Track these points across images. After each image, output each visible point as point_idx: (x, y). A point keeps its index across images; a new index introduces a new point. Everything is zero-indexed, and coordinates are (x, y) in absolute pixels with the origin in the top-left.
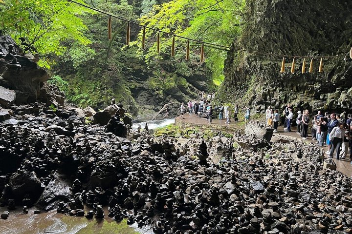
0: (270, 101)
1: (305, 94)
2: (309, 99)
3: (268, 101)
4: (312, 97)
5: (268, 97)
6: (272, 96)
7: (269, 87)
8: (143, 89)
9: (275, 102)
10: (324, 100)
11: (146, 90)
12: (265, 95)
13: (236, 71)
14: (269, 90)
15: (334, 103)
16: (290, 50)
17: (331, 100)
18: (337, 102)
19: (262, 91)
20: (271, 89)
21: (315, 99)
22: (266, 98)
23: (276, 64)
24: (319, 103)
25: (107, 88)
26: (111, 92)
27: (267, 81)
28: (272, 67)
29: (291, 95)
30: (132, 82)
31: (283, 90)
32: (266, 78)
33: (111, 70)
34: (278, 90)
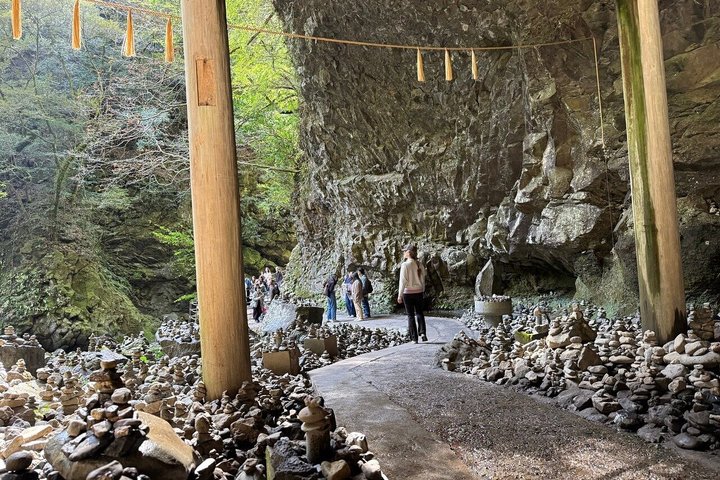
0: (370, 261)
1: (430, 237)
2: (439, 246)
3: (366, 263)
4: (444, 241)
5: (364, 254)
6: (370, 250)
7: (363, 232)
8: (162, 280)
9: (379, 262)
10: (465, 243)
11: (169, 281)
12: (357, 250)
13: (307, 210)
14: (362, 237)
15: (481, 245)
16: (378, 144)
17: (474, 240)
18: (485, 243)
19: (351, 242)
20: (367, 237)
21: (449, 245)
22: (361, 255)
23: (364, 179)
24: (458, 252)
25: (55, 280)
26: (67, 289)
27: (358, 220)
28: (359, 188)
29: (406, 242)
30: (136, 267)
31: (389, 235)
32: (354, 213)
33: (68, 242)
34: (380, 236)
